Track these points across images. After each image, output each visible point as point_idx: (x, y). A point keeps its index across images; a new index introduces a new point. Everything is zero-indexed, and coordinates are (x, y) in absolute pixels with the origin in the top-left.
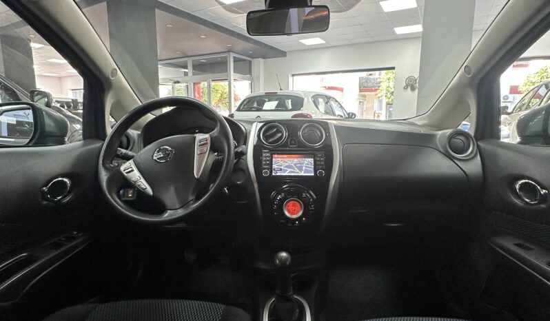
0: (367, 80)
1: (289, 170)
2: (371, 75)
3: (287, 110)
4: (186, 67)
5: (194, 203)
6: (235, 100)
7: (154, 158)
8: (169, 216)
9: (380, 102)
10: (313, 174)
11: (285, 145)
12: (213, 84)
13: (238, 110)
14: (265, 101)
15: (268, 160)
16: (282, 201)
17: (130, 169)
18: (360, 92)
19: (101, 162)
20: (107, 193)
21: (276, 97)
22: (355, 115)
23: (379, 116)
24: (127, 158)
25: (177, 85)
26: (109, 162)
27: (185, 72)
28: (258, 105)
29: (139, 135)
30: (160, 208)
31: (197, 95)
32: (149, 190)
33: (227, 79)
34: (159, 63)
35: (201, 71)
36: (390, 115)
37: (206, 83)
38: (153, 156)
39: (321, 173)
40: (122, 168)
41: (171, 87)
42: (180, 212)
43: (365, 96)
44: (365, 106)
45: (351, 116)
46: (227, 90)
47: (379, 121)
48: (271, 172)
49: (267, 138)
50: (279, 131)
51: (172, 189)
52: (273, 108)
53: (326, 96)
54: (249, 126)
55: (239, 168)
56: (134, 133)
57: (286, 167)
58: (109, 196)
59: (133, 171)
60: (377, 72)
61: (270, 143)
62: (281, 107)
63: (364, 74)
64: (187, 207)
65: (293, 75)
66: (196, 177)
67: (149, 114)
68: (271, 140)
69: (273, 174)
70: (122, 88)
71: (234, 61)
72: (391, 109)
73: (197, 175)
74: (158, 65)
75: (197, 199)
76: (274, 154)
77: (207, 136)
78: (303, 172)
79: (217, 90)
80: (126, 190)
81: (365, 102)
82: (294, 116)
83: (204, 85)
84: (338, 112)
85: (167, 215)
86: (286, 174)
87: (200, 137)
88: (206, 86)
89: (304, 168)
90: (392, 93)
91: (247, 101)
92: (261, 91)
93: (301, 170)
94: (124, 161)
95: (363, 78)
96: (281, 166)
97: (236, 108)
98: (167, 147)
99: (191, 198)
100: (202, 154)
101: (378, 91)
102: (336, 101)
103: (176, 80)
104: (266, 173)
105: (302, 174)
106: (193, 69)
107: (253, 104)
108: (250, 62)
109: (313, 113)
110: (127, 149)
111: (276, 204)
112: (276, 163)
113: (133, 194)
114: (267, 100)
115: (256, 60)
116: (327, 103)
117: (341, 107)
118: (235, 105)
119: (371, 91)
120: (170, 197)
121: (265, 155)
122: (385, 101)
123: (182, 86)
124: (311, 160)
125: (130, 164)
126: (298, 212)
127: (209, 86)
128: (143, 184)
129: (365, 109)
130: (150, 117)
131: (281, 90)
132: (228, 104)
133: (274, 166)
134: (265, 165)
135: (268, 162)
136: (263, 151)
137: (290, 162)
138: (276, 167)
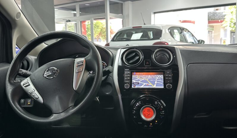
0: (214, 14)
1: (145, 84)
2: (217, 10)
3: (149, 39)
4: (74, 10)
5: (73, 109)
6: (111, 33)
7: (45, 76)
8: (55, 118)
9: (225, 31)
10: (163, 87)
11: (142, 65)
12: (95, 22)
13: (113, 40)
14: (133, 34)
15: (129, 77)
16: (139, 107)
17: (28, 84)
18: (209, 23)
19: (7, 79)
20: (11, 102)
21: (141, 30)
22: (204, 41)
23: (224, 42)
24: (26, 76)
25: (68, 23)
26: (13, 79)
27: (74, 13)
28: (127, 36)
29: (36, 60)
30: (48, 112)
31: (83, 30)
32: (41, 100)
33: (105, 18)
34: (55, 7)
35: (85, 13)
36: (234, 41)
37: (89, 21)
38: (43, 74)
39: (169, 86)
40: (22, 83)
41: (64, 24)
42: (63, 115)
43: (213, 27)
44: (213, 35)
45: (201, 42)
46: (105, 26)
47: (225, 46)
48: (131, 86)
49: (128, 60)
50: (137, 55)
51: (57, 98)
52: (139, 38)
53: (180, 28)
54: (115, 52)
55: (107, 83)
56: (32, 58)
57: (142, 81)
58: (12, 103)
59: (29, 85)
60: (222, 8)
61: (130, 64)
62: (145, 37)
63: (212, 10)
64: (67, 112)
65: (155, 13)
66: (75, 89)
67: (43, 44)
68: (131, 62)
69: (133, 87)
70: (24, 26)
71: (110, 4)
72: (234, 36)
73: (76, 88)
74: (54, 9)
75: (75, 105)
76: (134, 72)
77: (83, 59)
78: (155, 85)
79: (98, 26)
80: (26, 100)
81: (213, 32)
82: (155, 44)
83: (88, 23)
84: (190, 40)
85: (53, 118)
86: (142, 87)
87: (78, 60)
88: (90, 23)
89: (156, 82)
90: (235, 24)
91: (119, 33)
92: (130, 26)
93: (154, 84)
94: (24, 78)
95: (210, 12)
96: (139, 81)
97: (111, 39)
98: (54, 68)
99: (71, 104)
100: (79, 72)
101: (223, 22)
102: (189, 31)
103: (68, 19)
104: (127, 86)
105: (155, 86)
106: (80, 11)
107: (123, 35)
108: (122, 4)
109: (170, 41)
110: (27, 70)
111: (135, 110)
112: (134, 79)
113: (31, 103)
114: (134, 32)
115: (126, 3)
116: (181, 33)
117: (193, 35)
118: (111, 37)
119: (218, 22)
120: (55, 104)
121: (127, 72)
122: (229, 29)
123: (72, 24)
124: (162, 76)
125: (27, 80)
126: (152, 116)
127: (92, 23)
128: (36, 94)
129: (213, 37)
130: (44, 45)
131: (144, 24)
132: (106, 36)
133: (133, 81)
134: (127, 80)
135: (128, 78)
136: (125, 70)
137: (146, 78)
138: (135, 82)
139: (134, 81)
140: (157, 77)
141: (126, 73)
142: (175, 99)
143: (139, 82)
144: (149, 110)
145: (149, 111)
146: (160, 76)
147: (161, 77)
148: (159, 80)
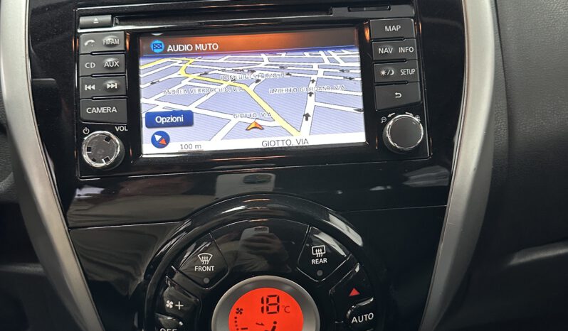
1: (233, 120)
15: (111, 73)
57: (215, 103)
78: (306, 126)
93: (295, 116)
96: (188, 100)
104: (102, 147)
112: (156, 87)
121: (96, 38)
133: (152, 101)
134: (97, 99)
135: (111, 84)
136: (83, 20)
137: (238, 76)
138: (160, 108)
139: (150, 102)
140: (315, 66)
141: (87, 43)
142: (443, 212)
143: (192, 108)
144: (273, 300)
145: (273, 309)
146: (333, 54)
147: (342, 64)
148: (332, 84)
